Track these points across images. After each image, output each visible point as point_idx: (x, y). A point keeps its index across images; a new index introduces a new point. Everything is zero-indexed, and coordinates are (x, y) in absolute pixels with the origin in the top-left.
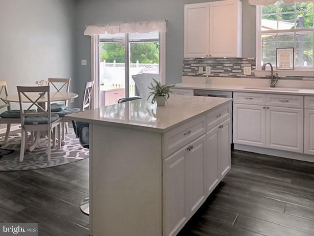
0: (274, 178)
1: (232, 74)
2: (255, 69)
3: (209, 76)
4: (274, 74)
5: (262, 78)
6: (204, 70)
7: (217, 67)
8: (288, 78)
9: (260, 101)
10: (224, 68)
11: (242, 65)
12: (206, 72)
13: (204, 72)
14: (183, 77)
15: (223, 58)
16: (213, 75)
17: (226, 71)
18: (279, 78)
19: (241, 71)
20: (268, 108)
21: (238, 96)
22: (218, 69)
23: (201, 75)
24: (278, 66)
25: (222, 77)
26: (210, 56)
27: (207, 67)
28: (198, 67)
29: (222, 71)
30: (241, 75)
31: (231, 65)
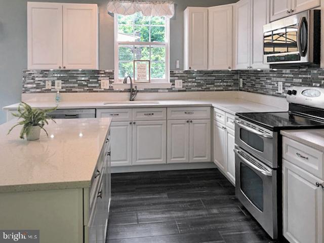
0: (152, 197)
1: (88, 88)
2: (113, 82)
3: (60, 92)
4: (134, 87)
5: (121, 91)
6: (53, 84)
7: (70, 80)
8: (146, 91)
9: (126, 116)
10: (78, 82)
11: (99, 79)
12: (56, 87)
13: (53, 87)
14: (23, 94)
15: (78, 71)
16: (64, 90)
17: (81, 86)
18: (138, 91)
19: (97, 85)
20: (134, 123)
21: (102, 113)
22: (71, 83)
23: (49, 91)
24: (136, 79)
25: (77, 92)
26: (64, 67)
27: (56, 82)
28: (44, 82)
29: (76, 85)
30: (98, 90)
31: (87, 79)
